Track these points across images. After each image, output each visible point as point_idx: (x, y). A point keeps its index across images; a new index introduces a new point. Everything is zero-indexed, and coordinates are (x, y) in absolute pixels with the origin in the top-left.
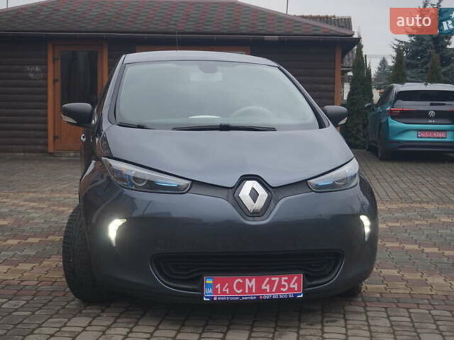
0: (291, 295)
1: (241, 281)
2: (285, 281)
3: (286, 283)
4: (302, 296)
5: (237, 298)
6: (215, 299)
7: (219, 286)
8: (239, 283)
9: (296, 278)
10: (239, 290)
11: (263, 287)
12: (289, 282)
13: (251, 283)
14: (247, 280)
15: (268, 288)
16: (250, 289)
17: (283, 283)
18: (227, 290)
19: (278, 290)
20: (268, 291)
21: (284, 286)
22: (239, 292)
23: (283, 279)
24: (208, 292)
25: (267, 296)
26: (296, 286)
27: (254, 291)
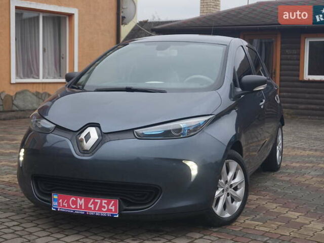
0: (109, 214)
1: (75, 199)
2: (105, 203)
3: (105, 205)
4: (117, 216)
5: (72, 211)
6: (59, 210)
7: (61, 201)
8: (73, 200)
9: (113, 202)
10: (73, 205)
11: (89, 206)
12: (108, 204)
13: (81, 201)
14: (78, 199)
15: (92, 206)
16: (81, 206)
17: (104, 205)
18: (66, 205)
19: (100, 209)
20: (93, 209)
21: (104, 207)
22: (73, 207)
23: (104, 201)
24: (55, 204)
25: (92, 213)
26: (113, 208)
27: (83, 208)
